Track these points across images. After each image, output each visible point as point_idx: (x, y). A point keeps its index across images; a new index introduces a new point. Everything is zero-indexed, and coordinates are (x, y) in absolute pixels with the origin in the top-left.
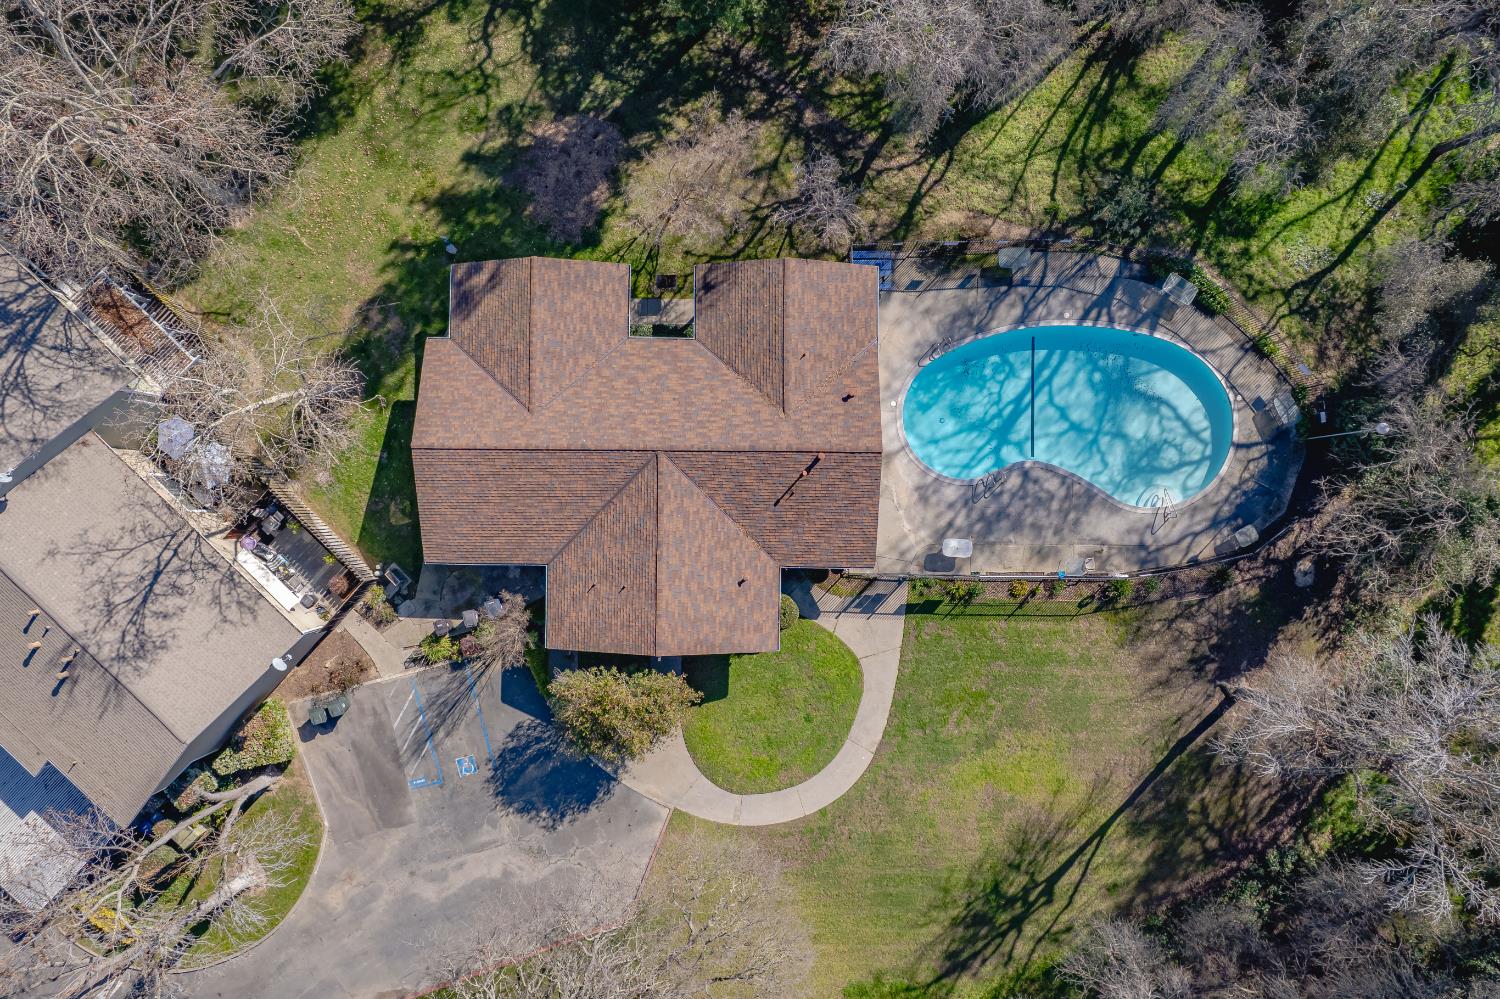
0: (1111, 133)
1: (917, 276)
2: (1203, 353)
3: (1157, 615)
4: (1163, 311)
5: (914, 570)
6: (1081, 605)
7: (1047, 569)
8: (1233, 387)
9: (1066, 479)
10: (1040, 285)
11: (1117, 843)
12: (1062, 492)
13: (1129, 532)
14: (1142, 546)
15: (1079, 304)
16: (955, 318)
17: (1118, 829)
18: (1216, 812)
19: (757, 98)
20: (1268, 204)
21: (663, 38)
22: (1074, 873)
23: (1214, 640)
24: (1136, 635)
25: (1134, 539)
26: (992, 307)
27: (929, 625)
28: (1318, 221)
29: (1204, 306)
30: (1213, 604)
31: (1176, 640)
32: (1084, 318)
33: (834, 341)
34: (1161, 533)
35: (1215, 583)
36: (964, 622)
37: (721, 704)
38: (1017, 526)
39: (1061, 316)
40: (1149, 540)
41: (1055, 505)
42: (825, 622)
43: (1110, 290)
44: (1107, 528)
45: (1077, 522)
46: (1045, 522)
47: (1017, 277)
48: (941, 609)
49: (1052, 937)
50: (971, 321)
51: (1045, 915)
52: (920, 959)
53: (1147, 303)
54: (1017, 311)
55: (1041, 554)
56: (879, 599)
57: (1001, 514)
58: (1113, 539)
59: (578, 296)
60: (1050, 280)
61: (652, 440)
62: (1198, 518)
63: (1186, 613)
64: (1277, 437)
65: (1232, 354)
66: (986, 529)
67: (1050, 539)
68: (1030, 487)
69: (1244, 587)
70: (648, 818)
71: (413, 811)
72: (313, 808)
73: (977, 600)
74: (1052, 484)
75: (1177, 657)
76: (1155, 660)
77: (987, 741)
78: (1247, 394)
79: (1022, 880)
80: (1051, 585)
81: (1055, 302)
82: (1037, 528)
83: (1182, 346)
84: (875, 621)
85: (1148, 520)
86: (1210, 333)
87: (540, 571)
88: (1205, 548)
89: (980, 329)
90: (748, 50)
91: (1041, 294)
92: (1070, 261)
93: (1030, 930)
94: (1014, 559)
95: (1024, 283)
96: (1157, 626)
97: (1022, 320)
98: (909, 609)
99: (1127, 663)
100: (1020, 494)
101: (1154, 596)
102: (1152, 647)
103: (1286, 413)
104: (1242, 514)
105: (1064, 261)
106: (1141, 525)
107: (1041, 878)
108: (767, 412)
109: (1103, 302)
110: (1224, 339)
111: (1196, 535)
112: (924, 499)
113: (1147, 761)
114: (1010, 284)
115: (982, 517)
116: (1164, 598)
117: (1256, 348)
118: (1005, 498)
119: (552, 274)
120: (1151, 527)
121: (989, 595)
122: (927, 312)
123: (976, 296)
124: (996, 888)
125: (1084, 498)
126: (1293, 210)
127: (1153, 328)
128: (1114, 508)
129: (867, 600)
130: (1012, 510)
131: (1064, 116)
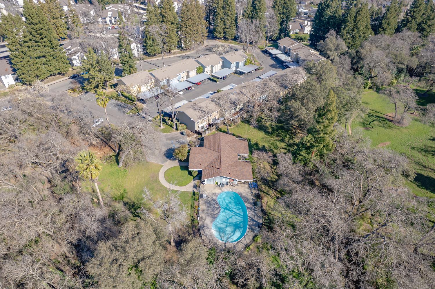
1: (254, 193)
2: (245, 237)
3: (190, 229)
4: (252, 230)
5: (201, 193)
6: (193, 217)
7: (200, 211)
8: (238, 243)
9: (217, 215)
10: (255, 210)
12: (215, 214)
13: (207, 224)
14: (204, 227)
15: (252, 216)
16: (247, 198)
23: (183, 240)
25: (205, 225)
26: (249, 203)
27: (191, 195)
29: (255, 238)
31: (184, 233)
32: (249, 217)
33: (239, 173)
34: (207, 230)
36: (191, 200)
37: (180, 169)
38: (208, 207)
39: (249, 213)
40: (205, 228)
41: (212, 213)
42: (192, 181)
43: (256, 221)
44: (208, 221)
45: (209, 216)
46: (209, 211)
47: (256, 207)
48: (194, 196)
50: (247, 200)
52: (129, 198)
53: (254, 227)
54: (249, 207)
55: (203, 211)
56: (196, 188)
57: (211, 205)
58: (205, 222)
59: (243, 148)
60: (256, 212)
61: (222, 152)
62: (210, 236)
65: (245, 243)
66: (208, 203)
67: (206, 212)
68: (216, 209)
70: (163, 163)
71: (168, 141)
72: (170, 132)
73: (195, 201)
74: (216, 212)
75: (181, 233)
78: (237, 245)
80: (197, 212)
81: (252, 212)
82: (208, 210)
83: (246, 233)
84: (192, 188)
85: (209, 227)
86: (249, 239)
87: (203, 146)
89: (245, 201)
91: (253, 210)
94: (202, 206)
95: (255, 208)
96: (187, 230)
97: (247, 207)
98: (194, 192)
100: (214, 207)
101: (194, 229)
102: (183, 229)
105: (260, 214)
106: (208, 226)
107: (139, 214)
109: (253, 220)
110: (248, 241)
111: (206, 236)
112: (213, 194)
114: (254, 206)
115: (210, 202)
116: (193, 230)
118: (214, 205)
119: (246, 145)
120: (208, 228)
121: (196, 203)
122: (247, 194)
123: (251, 201)
124: (139, 208)
125: (214, 217)
127: (249, 228)
129: (195, 187)
130: (211, 206)
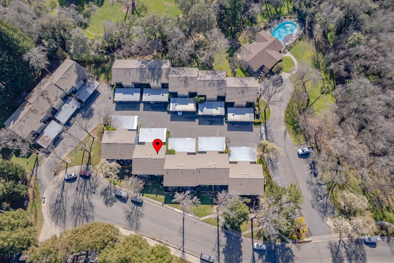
0: (265, 15)
1: (265, 31)
4: (282, 21)
6: (298, 41)
8: (292, 21)
9: (288, 35)
11: (319, 55)
13: (296, 35)
15: (276, 24)
17: (318, 54)
18: (323, 47)
19: (240, 30)
20: (280, 10)
21: (229, 32)
22: (319, 59)
23: (309, 36)
24: (304, 40)
26: (271, 29)
27: (290, 50)
28: (284, 9)
29: (285, 18)
30: (306, 35)
32: (278, 25)
35: (305, 33)
36: (293, 49)
39: (276, 26)
40: (298, 34)
41: (289, 37)
45: (292, 37)
49: (323, 65)
50: (271, 31)
51: (320, 64)
55: (292, 40)
56: (286, 52)
61: (262, 49)
62: (299, 30)
63: (305, 36)
64: (298, 22)
65: (289, 19)
68: (286, 37)
69: (307, 32)
73: (292, 46)
75: (308, 39)
76: (307, 41)
77: (303, 55)
79: (316, 62)
80: (295, 41)
82: (290, 39)
85: (296, 33)
88: (302, 32)
90: (236, 28)
91: (273, 26)
92: (273, 22)
93: (321, 66)
94: (291, 42)
97: (274, 28)
98: (288, 51)
99: (305, 42)
102: (306, 40)
103: (297, 19)
104: (302, 28)
108: (267, 42)
109: (278, 23)
110: (288, 19)
113: (314, 47)
114: (271, 27)
116: (303, 37)
117: (291, 18)
122: (268, 32)
123: (269, 29)
124: (315, 65)
125: (291, 35)
126: (282, 10)
128: (293, 34)
130: (287, 39)
131: (261, 16)
